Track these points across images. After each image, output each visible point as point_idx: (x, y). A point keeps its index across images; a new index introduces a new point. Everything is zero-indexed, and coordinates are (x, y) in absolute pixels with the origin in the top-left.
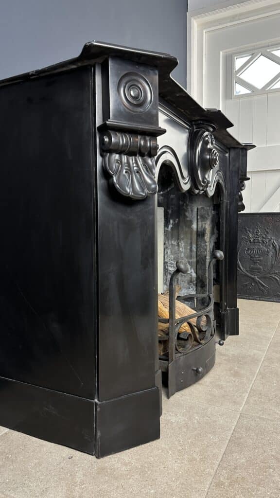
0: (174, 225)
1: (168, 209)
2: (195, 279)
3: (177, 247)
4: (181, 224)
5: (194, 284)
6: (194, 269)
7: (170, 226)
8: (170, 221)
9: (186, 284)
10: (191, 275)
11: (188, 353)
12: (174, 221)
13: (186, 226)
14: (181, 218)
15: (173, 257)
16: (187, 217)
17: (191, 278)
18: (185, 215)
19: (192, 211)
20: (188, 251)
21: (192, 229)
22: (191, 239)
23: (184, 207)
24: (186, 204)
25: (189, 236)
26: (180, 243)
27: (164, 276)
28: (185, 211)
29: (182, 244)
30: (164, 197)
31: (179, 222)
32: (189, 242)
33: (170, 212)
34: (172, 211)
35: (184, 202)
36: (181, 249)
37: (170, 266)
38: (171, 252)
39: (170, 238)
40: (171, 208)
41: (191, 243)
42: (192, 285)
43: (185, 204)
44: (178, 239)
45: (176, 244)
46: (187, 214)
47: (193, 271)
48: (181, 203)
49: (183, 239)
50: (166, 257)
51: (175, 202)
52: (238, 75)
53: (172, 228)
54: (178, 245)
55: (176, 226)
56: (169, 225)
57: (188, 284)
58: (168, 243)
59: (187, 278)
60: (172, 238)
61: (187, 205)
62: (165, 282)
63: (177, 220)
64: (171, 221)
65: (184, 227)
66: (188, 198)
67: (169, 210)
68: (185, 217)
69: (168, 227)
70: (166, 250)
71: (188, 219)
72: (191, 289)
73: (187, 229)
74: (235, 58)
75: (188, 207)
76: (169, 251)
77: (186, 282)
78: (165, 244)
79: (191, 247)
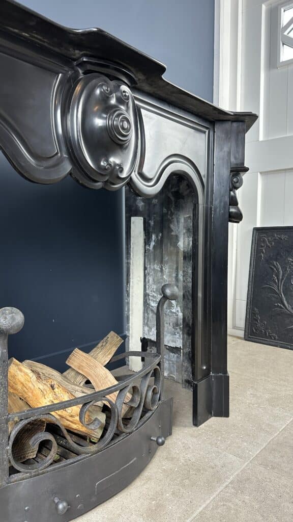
0: (157, 242)
1: (149, 220)
2: (181, 321)
3: (159, 274)
4: (165, 241)
5: (180, 328)
6: (181, 308)
7: (153, 244)
8: (152, 236)
9: (171, 327)
10: (177, 315)
11: (43, 473)
12: (157, 237)
13: (171, 245)
14: (165, 232)
15: (155, 287)
16: (172, 231)
17: (177, 319)
18: (169, 227)
19: (178, 222)
20: (174, 279)
21: (178, 248)
22: (177, 263)
23: (169, 217)
24: (171, 211)
25: (174, 258)
26: (163, 268)
27: (144, 313)
28: (170, 221)
29: (166, 270)
30: (145, 203)
31: (162, 237)
32: (175, 267)
33: (152, 223)
34: (154, 222)
35: (168, 209)
36: (164, 277)
37: (152, 300)
38: (154, 280)
39: (152, 260)
40: (153, 218)
41: (177, 268)
42: (178, 330)
43: (169, 212)
44: (161, 262)
45: (159, 269)
46: (172, 226)
47: (179, 309)
48: (165, 210)
49: (167, 262)
50: (147, 287)
51: (157, 209)
52: (286, 33)
53: (154, 247)
54: (162, 270)
55: (160, 244)
56: (150, 241)
57: (173, 328)
58: (150, 267)
59: (173, 320)
60: (154, 260)
61: (172, 214)
62: (146, 321)
63: (160, 235)
64: (154, 237)
65: (169, 244)
66: (173, 203)
67: (150, 222)
68: (171, 230)
69: (149, 245)
70: (147, 278)
71: (173, 233)
72: (177, 336)
73: (172, 248)
74: (282, 10)
75: (173, 216)
76: (151, 279)
77: (171, 324)
78: (145, 269)
79: (177, 275)
